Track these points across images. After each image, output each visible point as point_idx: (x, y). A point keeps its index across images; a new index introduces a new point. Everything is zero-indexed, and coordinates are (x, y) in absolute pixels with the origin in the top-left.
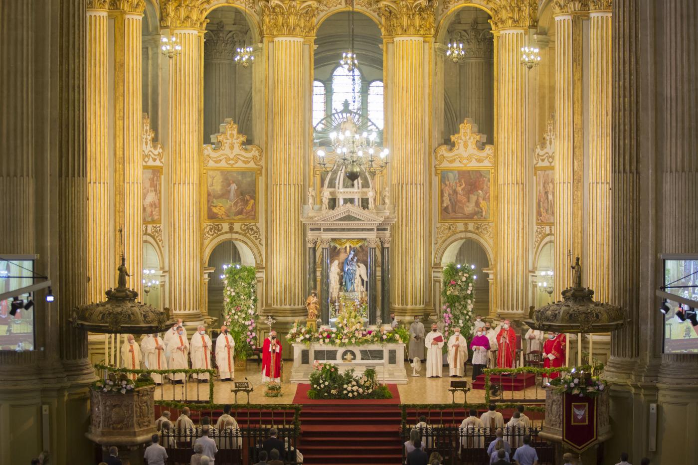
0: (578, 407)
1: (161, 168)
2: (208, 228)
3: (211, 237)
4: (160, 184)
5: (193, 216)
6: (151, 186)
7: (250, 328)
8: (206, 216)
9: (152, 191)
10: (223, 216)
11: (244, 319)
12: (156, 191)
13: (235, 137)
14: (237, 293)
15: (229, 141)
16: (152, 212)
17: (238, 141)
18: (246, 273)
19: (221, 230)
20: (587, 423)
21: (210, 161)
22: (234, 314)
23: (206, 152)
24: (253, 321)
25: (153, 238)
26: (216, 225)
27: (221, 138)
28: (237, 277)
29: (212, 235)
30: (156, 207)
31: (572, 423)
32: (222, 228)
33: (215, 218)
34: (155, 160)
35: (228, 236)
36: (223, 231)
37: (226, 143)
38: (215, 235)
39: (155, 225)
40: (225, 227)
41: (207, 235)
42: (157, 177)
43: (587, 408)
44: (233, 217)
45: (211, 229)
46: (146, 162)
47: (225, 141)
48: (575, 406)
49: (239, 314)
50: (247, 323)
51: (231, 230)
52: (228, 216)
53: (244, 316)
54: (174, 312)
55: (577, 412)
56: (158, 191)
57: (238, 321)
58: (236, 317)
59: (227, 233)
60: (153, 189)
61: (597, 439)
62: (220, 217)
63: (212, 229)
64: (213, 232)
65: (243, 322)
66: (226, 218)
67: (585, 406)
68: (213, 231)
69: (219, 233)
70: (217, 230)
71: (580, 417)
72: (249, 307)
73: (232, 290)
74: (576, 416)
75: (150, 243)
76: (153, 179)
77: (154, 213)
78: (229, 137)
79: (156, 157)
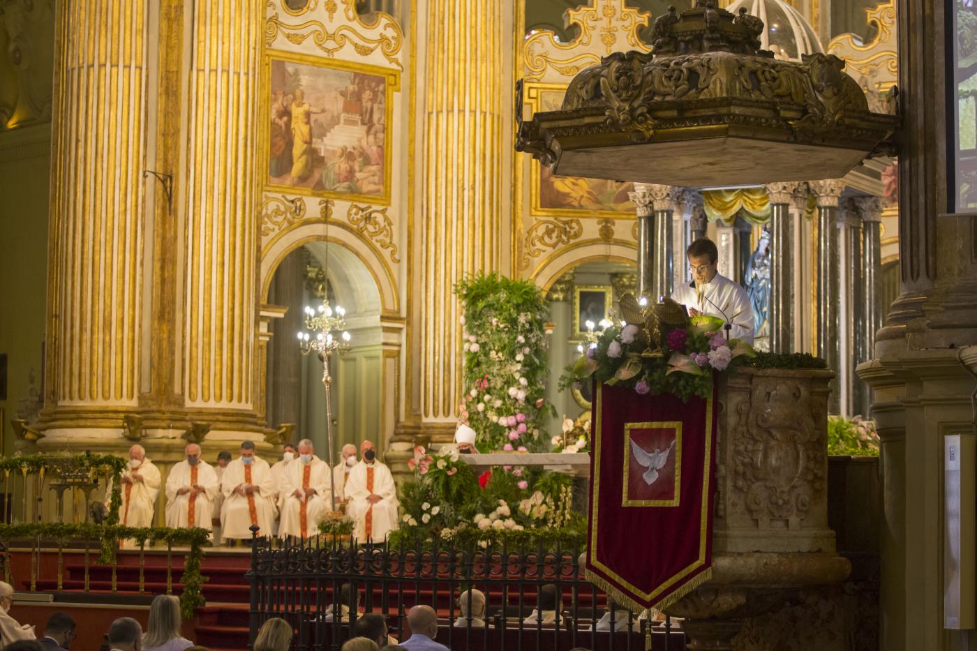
0: (644, 439)
1: (394, 75)
2: (542, 230)
3: (550, 250)
4: (387, 113)
5: (473, 188)
6: (346, 110)
7: (513, 435)
8: (536, 200)
9: (348, 122)
10: (583, 202)
11: (500, 412)
12: (369, 124)
13: (618, 15)
14: (483, 345)
15: (604, 23)
16: (351, 172)
17: (627, 23)
18: (503, 296)
19: (576, 235)
20: (675, 502)
21: (550, 69)
22: (479, 400)
23: (538, 49)
24: (520, 417)
25: (359, 234)
26: (565, 223)
27: (580, 17)
28: (481, 304)
29: (554, 246)
30: (367, 161)
31: (626, 502)
32: (581, 229)
33: (561, 206)
34: (366, 52)
35: (599, 250)
36: (584, 237)
37: (594, 28)
38: (561, 245)
39: (362, 206)
40: (591, 228)
41: (539, 245)
42: (375, 93)
43: (677, 441)
44: (612, 205)
45: (549, 232)
46: (328, 51)
47: (591, 23)
48: (637, 435)
49: (487, 397)
50: (503, 421)
51: (607, 236)
52: (598, 202)
53: (498, 403)
54: (425, 420)
55: (643, 459)
56: (378, 126)
57: (485, 416)
58: (481, 407)
59: (593, 242)
60: (357, 117)
61: (708, 562)
62: (575, 203)
63: (553, 231)
64: (554, 240)
65: (495, 419)
66: (593, 206)
67: (671, 433)
68: (554, 235)
69: (572, 241)
70: (566, 236)
71: (651, 479)
72: (510, 382)
73: (473, 338)
74: (636, 471)
75: (345, 245)
76: (358, 96)
77: (358, 175)
78: (600, 15)
79: (372, 46)
